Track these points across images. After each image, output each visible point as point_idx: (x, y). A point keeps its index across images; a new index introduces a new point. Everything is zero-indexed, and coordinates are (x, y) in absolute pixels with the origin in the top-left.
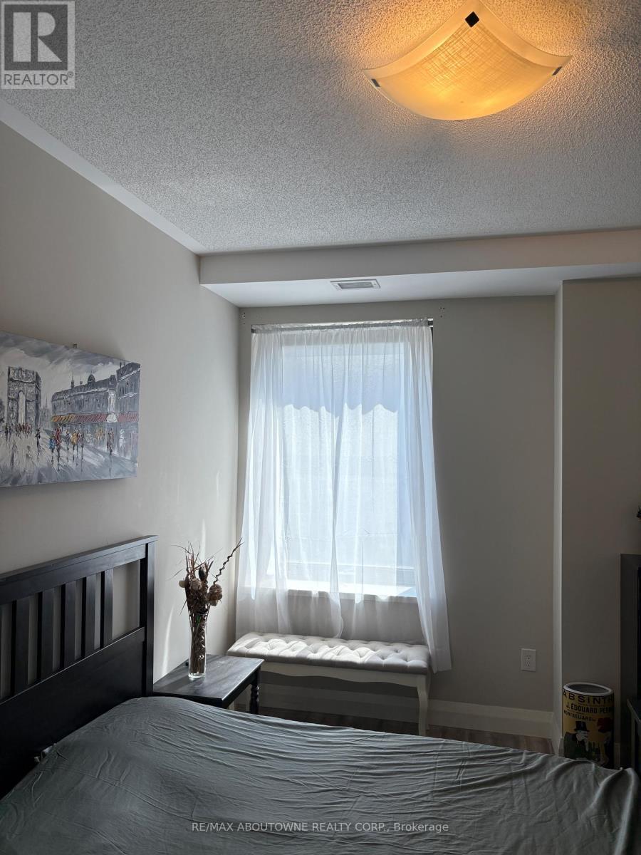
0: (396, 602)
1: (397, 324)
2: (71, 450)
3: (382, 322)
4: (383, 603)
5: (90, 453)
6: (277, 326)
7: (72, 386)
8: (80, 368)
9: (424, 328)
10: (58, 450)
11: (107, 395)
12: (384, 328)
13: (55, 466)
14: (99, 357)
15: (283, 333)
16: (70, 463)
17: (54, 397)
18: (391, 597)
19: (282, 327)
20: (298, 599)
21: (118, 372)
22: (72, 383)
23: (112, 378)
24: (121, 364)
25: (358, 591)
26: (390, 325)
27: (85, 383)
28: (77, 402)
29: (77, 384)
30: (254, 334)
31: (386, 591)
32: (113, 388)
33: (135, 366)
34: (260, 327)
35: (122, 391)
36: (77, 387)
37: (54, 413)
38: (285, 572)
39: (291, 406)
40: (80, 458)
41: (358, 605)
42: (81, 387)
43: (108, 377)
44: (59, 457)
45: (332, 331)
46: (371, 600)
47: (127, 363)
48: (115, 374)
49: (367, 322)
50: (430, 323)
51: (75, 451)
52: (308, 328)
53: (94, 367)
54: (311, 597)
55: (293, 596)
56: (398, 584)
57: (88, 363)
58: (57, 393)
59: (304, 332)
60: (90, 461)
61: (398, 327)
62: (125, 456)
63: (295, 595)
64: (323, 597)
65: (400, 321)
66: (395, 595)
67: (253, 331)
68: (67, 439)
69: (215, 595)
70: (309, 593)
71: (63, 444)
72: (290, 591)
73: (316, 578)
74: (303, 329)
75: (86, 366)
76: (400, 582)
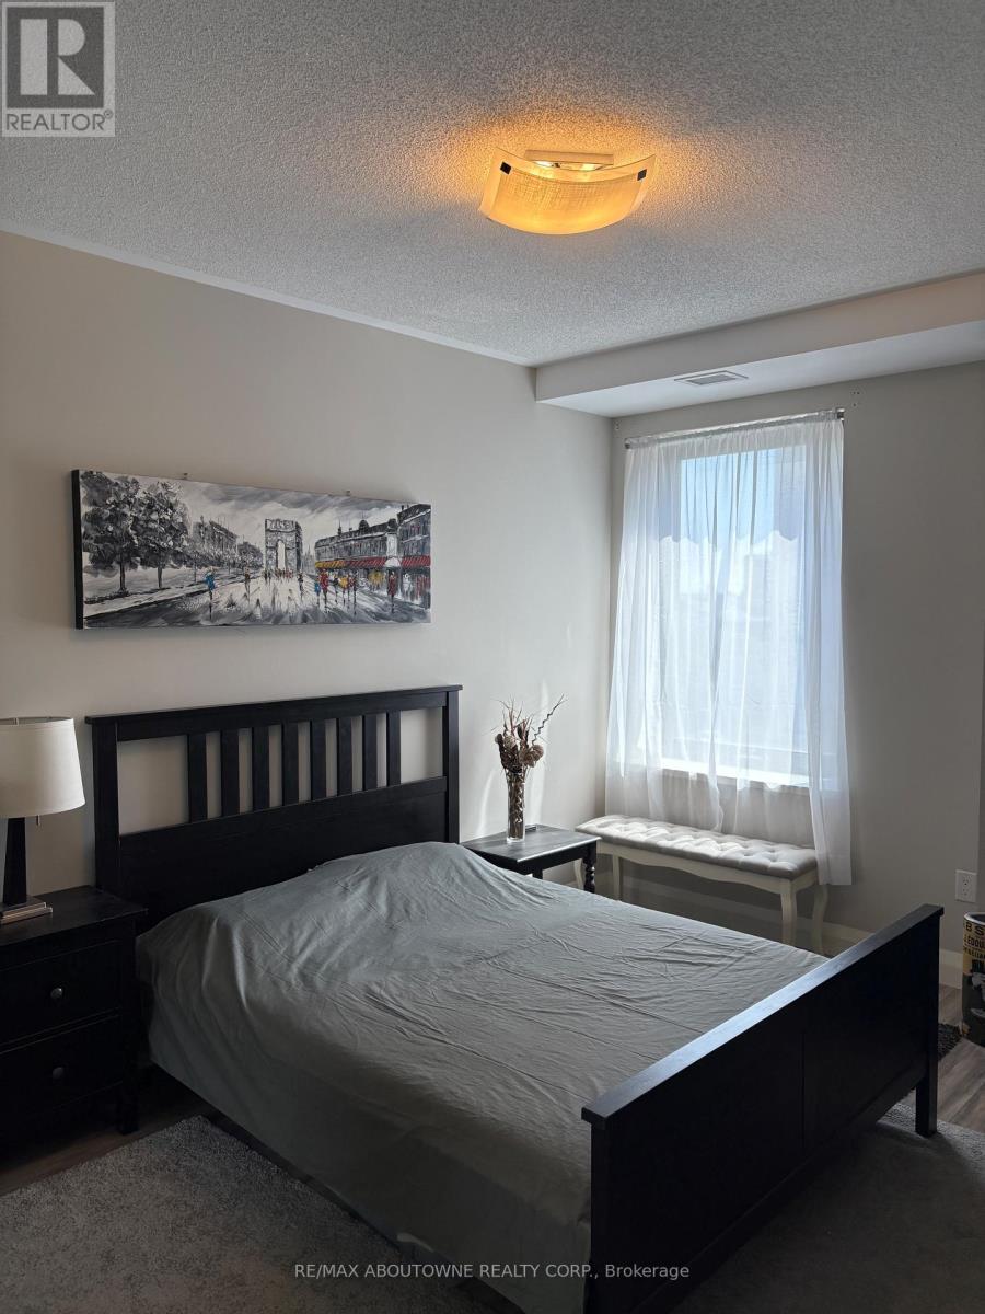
0: (789, 793)
1: (798, 420)
2: (340, 594)
3: (779, 419)
4: (772, 794)
5: (366, 598)
6: (655, 437)
7: (340, 533)
8: (347, 515)
9: (833, 422)
10: (325, 593)
11: (386, 539)
12: (783, 427)
13: (322, 607)
14: (373, 502)
15: (661, 445)
16: (340, 606)
17: (317, 543)
18: (783, 786)
19: (661, 437)
20: (673, 781)
21: (399, 515)
22: (340, 530)
23: (392, 522)
24: (403, 507)
25: (744, 777)
26: (790, 422)
27: (356, 528)
28: (346, 548)
29: (343, 531)
30: (630, 450)
31: (776, 780)
32: (392, 531)
33: (425, 507)
34: (634, 441)
35: (406, 534)
36: (346, 534)
37: (318, 558)
38: (660, 746)
39: (670, 538)
40: (352, 601)
41: (740, 792)
42: (351, 533)
43: (387, 521)
44: (326, 600)
45: (716, 437)
46: (758, 788)
47: (411, 505)
48: (396, 517)
49: (761, 421)
50: (840, 415)
51: (346, 595)
52: (690, 436)
53: (367, 513)
54: (687, 780)
55: (668, 777)
56: (792, 773)
57: (358, 508)
58: (321, 540)
59: (687, 441)
60: (366, 605)
61: (798, 425)
62: (412, 599)
63: (671, 775)
64: (702, 779)
65: (802, 416)
66: (788, 784)
67: (627, 446)
68: (336, 583)
69: (532, 755)
70: (686, 774)
71: (330, 588)
72: (665, 770)
73: (694, 758)
74: (684, 437)
75: (356, 512)
76: (796, 771)
